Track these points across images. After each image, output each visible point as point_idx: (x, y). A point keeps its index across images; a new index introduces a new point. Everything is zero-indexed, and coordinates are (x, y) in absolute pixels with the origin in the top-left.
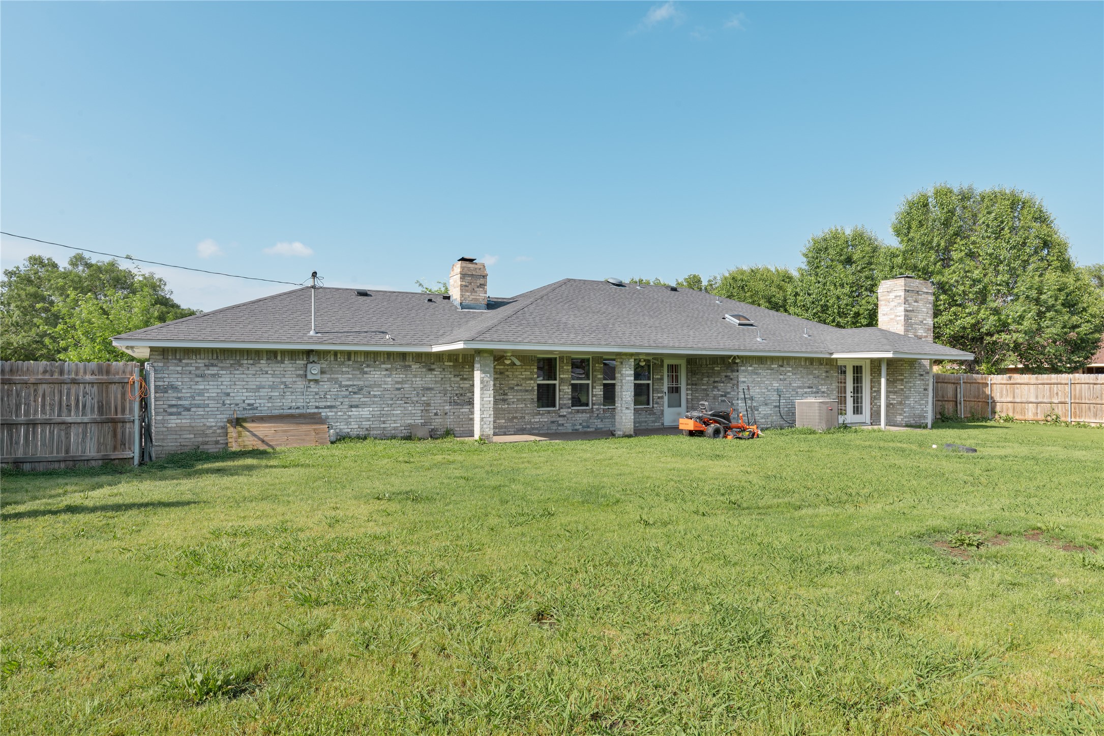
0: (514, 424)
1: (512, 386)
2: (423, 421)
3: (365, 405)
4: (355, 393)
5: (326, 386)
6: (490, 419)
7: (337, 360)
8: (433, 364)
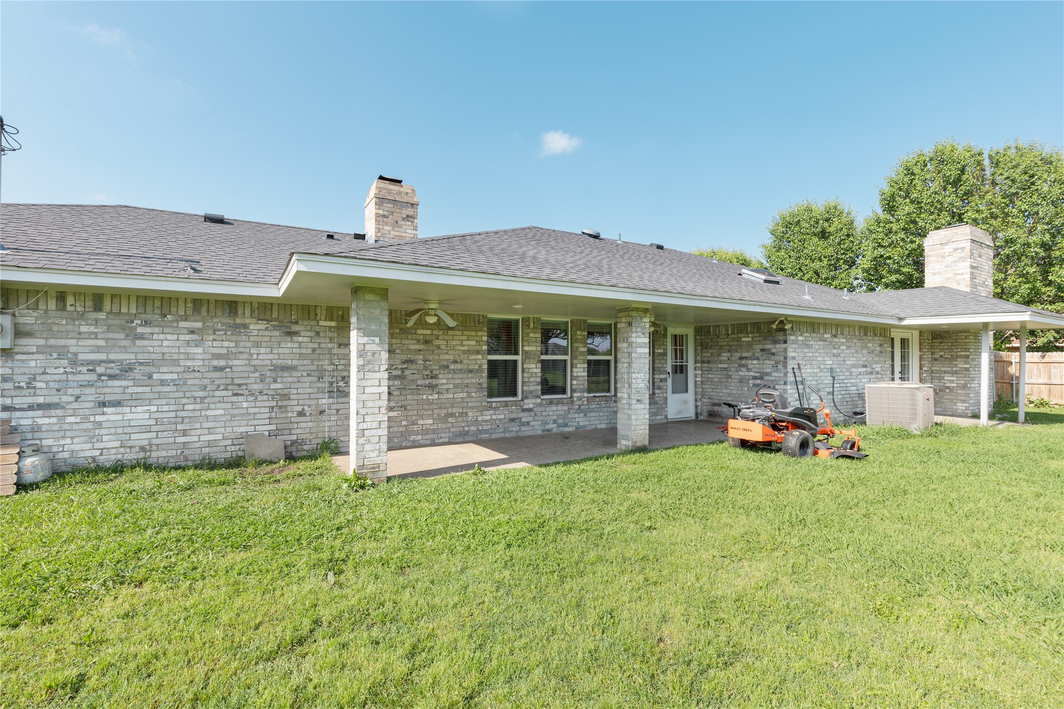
0: (449, 425)
1: (445, 363)
2: (273, 427)
3: (136, 400)
4: (112, 377)
5: (34, 363)
6: (379, 432)
7: (64, 309)
8: (297, 323)
